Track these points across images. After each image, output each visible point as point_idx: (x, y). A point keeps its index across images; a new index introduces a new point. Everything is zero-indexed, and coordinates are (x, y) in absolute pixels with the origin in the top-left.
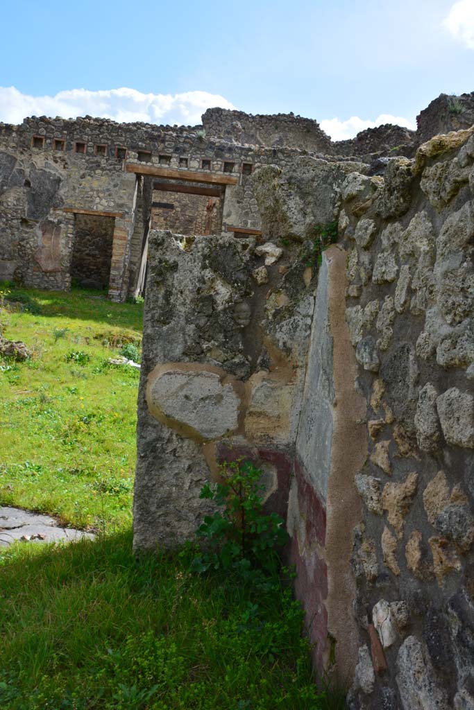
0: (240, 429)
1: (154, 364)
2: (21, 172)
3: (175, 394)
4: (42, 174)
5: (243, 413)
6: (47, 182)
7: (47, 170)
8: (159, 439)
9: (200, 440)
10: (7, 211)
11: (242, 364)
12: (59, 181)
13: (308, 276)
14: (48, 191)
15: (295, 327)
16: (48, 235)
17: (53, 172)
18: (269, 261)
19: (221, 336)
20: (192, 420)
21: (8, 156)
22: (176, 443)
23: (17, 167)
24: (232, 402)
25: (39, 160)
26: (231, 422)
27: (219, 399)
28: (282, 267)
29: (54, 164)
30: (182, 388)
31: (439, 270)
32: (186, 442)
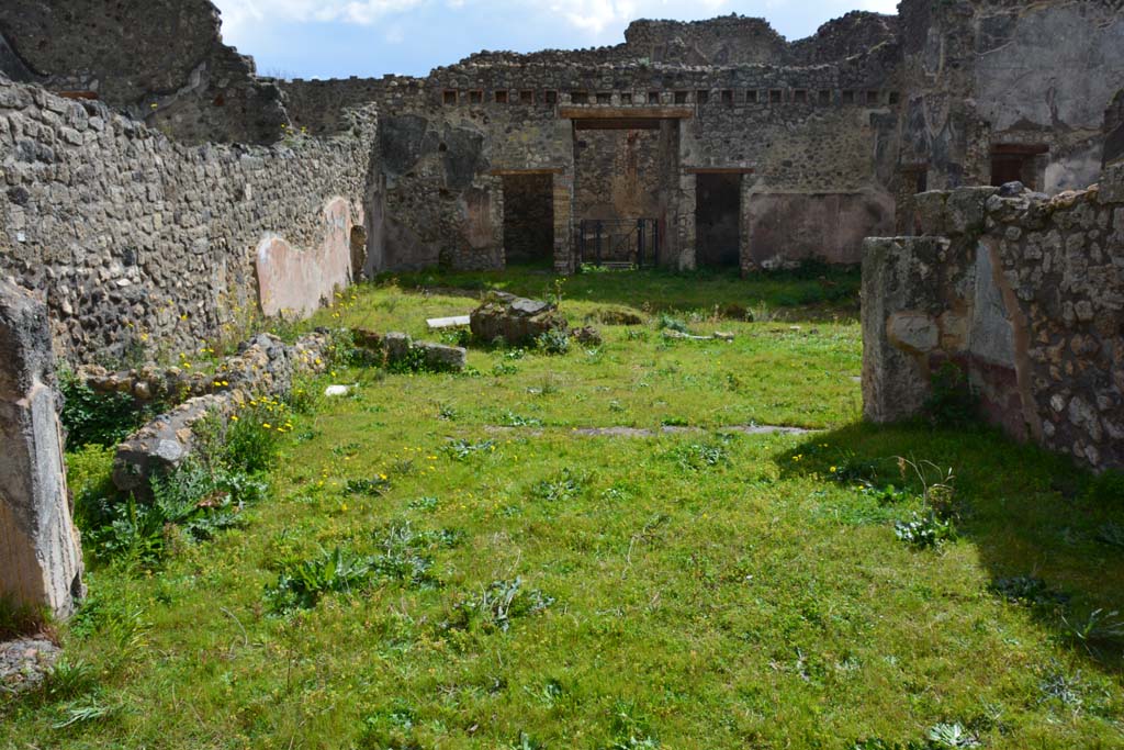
0: (940, 346)
1: (889, 313)
2: (434, 135)
3: (905, 330)
4: (459, 134)
5: (941, 335)
6: (466, 141)
7: (465, 128)
8: (895, 356)
9: (916, 353)
10: (423, 183)
11: (936, 308)
12: (480, 139)
13: (969, 254)
14: (469, 153)
15: (966, 284)
16: (475, 207)
17: (472, 130)
18: (945, 248)
19: (924, 294)
20: (914, 343)
21: (417, 118)
22: (903, 358)
23: (428, 130)
24: (934, 330)
25: (454, 118)
26: (934, 342)
27: (927, 329)
28: (954, 251)
29: (472, 121)
30: (908, 325)
31: (1068, 256)
32: (909, 357)
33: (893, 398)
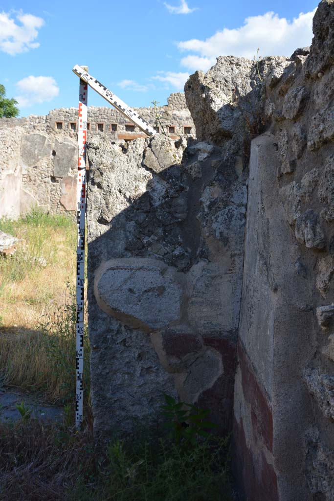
1: (99, 261)
2: (49, 145)
3: (120, 288)
4: (63, 146)
5: (185, 302)
6: (66, 150)
7: (66, 143)
8: (109, 330)
9: (148, 331)
10: (42, 172)
11: (182, 256)
12: (74, 149)
13: (239, 168)
14: (67, 156)
15: (230, 217)
16: (68, 186)
17: (70, 144)
18: (202, 156)
19: (160, 231)
20: (136, 311)
21: (40, 136)
22: (125, 334)
23: (46, 142)
24: (174, 292)
25: (60, 138)
26: (174, 310)
27: (161, 290)
28: (214, 161)
29: (70, 138)
30: (125, 281)
32: (135, 333)
33: (108, 395)
